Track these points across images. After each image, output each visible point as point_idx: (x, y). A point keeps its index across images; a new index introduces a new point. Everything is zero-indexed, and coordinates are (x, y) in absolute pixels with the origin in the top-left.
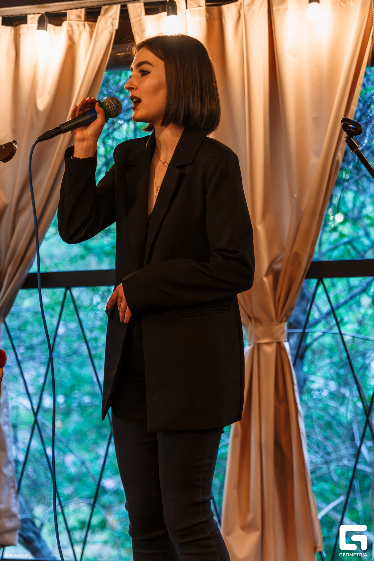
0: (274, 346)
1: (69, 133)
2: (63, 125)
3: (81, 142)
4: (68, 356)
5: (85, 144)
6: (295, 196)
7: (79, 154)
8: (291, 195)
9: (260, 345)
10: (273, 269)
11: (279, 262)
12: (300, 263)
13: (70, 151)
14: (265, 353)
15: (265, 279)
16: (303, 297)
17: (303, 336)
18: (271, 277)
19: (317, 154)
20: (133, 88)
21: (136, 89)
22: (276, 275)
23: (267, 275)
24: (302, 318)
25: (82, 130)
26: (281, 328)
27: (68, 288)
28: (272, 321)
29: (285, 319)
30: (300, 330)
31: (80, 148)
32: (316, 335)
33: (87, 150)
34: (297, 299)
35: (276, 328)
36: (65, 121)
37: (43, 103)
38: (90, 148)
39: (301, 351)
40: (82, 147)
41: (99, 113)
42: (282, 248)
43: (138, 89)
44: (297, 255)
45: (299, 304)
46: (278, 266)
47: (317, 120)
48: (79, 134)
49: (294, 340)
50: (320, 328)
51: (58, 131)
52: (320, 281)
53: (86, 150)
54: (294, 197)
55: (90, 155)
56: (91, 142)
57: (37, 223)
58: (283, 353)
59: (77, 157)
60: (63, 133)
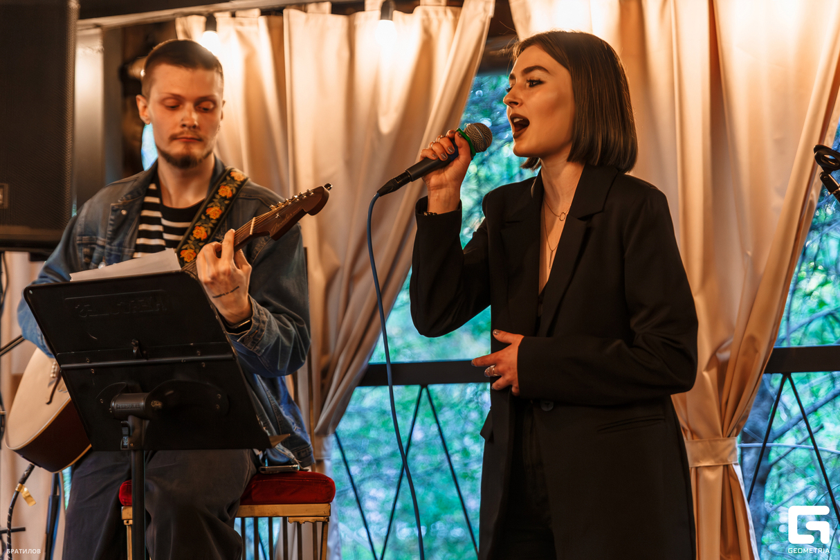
0: (721, 469)
1: (419, 181)
2: (411, 169)
3: (438, 191)
4: (428, 474)
5: (443, 193)
6: (749, 253)
7: (435, 207)
8: (744, 253)
9: (699, 469)
10: (717, 360)
11: (726, 349)
12: (756, 351)
13: (422, 204)
14: (706, 481)
15: (706, 374)
16: (764, 394)
17: (764, 452)
18: (714, 371)
19: (781, 192)
20: (516, 103)
21: (522, 104)
22: (722, 369)
23: (708, 368)
24: (763, 425)
25: (439, 174)
26: (730, 445)
27: (424, 386)
28: (717, 435)
29: (735, 431)
30: (761, 444)
31: (436, 198)
32: (783, 451)
33: (447, 202)
34: (756, 398)
35: (722, 444)
36: (414, 162)
37: (387, 122)
38: (450, 197)
39: (760, 473)
40: (439, 196)
41: (460, 147)
42: (731, 329)
43: (523, 105)
44: (752, 339)
45: (757, 406)
46: (725, 355)
47: (780, 143)
48: (434, 179)
49: (750, 458)
50: (789, 440)
51: (405, 179)
52: (787, 376)
53: (445, 201)
54: (747, 255)
55: (451, 209)
56: (451, 189)
57: (380, 293)
58: (732, 481)
59: (433, 212)
60: (412, 181)
